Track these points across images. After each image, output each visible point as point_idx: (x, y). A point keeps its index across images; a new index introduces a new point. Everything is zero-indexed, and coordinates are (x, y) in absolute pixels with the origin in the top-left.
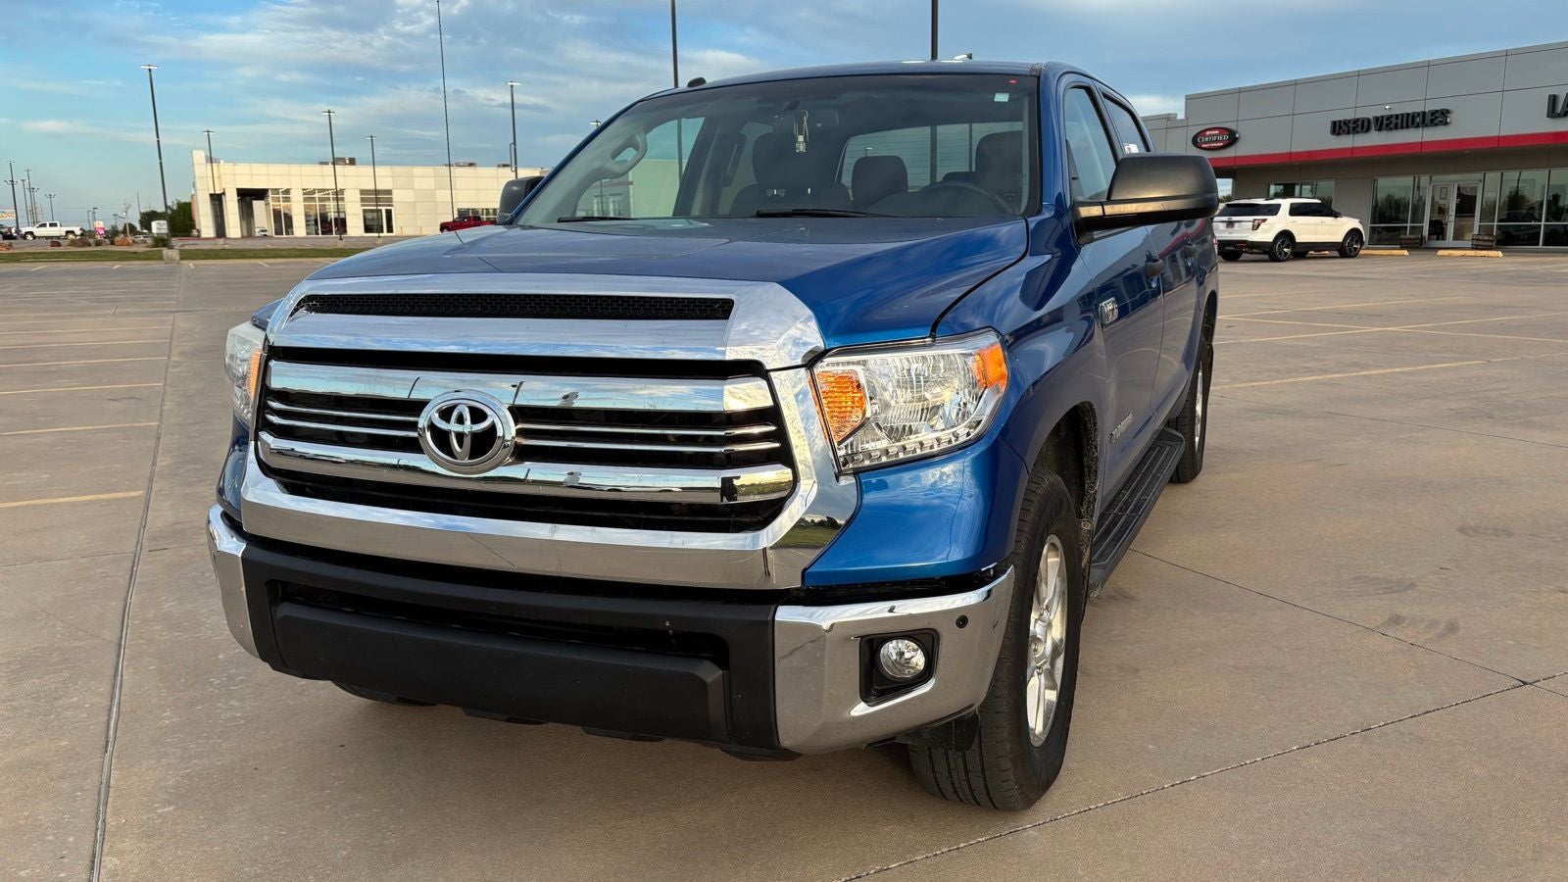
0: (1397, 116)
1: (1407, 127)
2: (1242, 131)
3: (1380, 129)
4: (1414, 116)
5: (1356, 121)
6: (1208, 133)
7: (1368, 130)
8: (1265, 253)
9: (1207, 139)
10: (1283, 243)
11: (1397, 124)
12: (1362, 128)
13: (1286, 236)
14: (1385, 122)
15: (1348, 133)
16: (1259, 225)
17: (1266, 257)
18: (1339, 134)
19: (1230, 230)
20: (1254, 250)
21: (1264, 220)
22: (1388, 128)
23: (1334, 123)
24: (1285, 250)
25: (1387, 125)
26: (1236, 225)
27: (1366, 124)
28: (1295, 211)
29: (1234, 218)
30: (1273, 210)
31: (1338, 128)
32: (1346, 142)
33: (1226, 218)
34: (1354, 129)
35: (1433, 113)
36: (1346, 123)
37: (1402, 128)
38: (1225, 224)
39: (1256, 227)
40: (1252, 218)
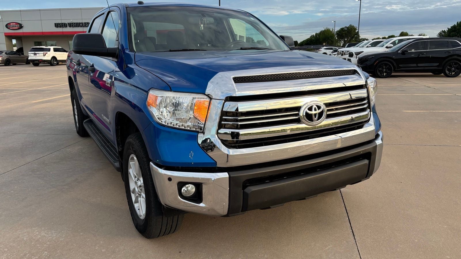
0: (75, 23)
1: (78, 27)
2: (23, 24)
3: (70, 27)
4: (80, 23)
5: (62, 24)
6: (11, 24)
7: (66, 27)
8: (48, 63)
9: (11, 26)
10: (54, 60)
11: (75, 25)
12: (65, 26)
13: (54, 58)
14: (71, 25)
15: (61, 27)
16: (45, 55)
17: (49, 64)
18: (57, 27)
19: (35, 56)
20: (45, 63)
21: (47, 53)
22: (73, 26)
23: (55, 24)
24: (55, 62)
25: (72, 26)
26: (37, 54)
27: (66, 25)
28: (56, 50)
29: (36, 52)
30: (49, 50)
31: (57, 25)
32: (60, 30)
33: (33, 52)
34: (62, 26)
35: (85, 23)
36: (59, 24)
37: (77, 27)
38: (33, 54)
39: (44, 55)
40: (43, 52)
